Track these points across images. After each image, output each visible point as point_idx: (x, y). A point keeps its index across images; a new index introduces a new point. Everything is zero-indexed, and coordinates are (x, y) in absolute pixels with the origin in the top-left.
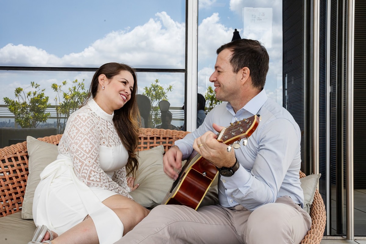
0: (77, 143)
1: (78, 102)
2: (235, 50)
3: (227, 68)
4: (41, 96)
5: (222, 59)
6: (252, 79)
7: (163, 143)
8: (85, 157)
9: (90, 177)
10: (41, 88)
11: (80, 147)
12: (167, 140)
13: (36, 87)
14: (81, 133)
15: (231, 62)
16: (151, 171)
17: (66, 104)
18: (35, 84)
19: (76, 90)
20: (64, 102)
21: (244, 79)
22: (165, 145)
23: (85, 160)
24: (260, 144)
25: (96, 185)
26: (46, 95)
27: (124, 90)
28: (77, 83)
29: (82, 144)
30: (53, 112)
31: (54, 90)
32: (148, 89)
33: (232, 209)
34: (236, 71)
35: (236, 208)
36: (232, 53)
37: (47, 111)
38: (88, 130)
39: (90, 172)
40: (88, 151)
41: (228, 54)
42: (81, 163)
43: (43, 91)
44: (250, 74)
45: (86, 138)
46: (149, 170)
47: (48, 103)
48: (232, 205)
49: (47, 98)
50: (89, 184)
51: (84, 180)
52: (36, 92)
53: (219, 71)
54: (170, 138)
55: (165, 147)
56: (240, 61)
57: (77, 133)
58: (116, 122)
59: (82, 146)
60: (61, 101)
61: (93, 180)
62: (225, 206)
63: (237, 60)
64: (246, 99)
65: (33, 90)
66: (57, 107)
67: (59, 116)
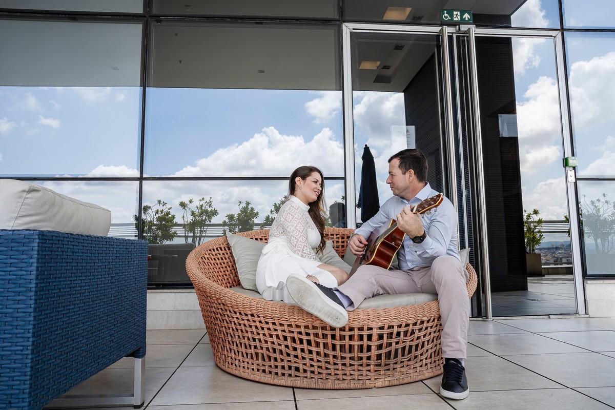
0: (293, 226)
1: (206, 219)
2: (401, 159)
3: (398, 172)
4: (168, 214)
5: (393, 167)
6: (417, 177)
7: (332, 238)
8: (300, 235)
9: (303, 250)
10: (168, 206)
11: (295, 228)
12: (335, 236)
13: (163, 205)
14: (296, 218)
15: (399, 167)
16: (328, 259)
17: (193, 222)
18: (162, 202)
19: (203, 208)
20: (192, 220)
21: (411, 178)
22: (333, 240)
23: (299, 237)
24: (432, 219)
25: (307, 257)
26: (172, 213)
27: (316, 188)
28: (204, 201)
29: (297, 226)
30: (180, 231)
31: (182, 208)
32: (278, 205)
33: (411, 270)
34: (404, 173)
35: (415, 269)
36: (399, 161)
37: (174, 229)
38: (300, 216)
39: (304, 247)
40: (301, 231)
41: (396, 162)
42: (296, 240)
43: (169, 209)
44: (415, 174)
45: (299, 222)
46: (326, 258)
47: (175, 221)
48: (411, 267)
49: (173, 217)
50: (302, 256)
51: (299, 253)
52: (163, 210)
53: (392, 175)
54: (337, 235)
55: (333, 242)
56: (405, 166)
57: (292, 218)
58: (311, 213)
59: (297, 228)
60: (190, 219)
61: (305, 253)
62: (405, 268)
63: (404, 165)
64: (415, 191)
65: (160, 208)
66: (184, 226)
67: (187, 235)
